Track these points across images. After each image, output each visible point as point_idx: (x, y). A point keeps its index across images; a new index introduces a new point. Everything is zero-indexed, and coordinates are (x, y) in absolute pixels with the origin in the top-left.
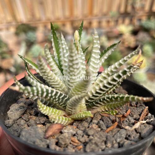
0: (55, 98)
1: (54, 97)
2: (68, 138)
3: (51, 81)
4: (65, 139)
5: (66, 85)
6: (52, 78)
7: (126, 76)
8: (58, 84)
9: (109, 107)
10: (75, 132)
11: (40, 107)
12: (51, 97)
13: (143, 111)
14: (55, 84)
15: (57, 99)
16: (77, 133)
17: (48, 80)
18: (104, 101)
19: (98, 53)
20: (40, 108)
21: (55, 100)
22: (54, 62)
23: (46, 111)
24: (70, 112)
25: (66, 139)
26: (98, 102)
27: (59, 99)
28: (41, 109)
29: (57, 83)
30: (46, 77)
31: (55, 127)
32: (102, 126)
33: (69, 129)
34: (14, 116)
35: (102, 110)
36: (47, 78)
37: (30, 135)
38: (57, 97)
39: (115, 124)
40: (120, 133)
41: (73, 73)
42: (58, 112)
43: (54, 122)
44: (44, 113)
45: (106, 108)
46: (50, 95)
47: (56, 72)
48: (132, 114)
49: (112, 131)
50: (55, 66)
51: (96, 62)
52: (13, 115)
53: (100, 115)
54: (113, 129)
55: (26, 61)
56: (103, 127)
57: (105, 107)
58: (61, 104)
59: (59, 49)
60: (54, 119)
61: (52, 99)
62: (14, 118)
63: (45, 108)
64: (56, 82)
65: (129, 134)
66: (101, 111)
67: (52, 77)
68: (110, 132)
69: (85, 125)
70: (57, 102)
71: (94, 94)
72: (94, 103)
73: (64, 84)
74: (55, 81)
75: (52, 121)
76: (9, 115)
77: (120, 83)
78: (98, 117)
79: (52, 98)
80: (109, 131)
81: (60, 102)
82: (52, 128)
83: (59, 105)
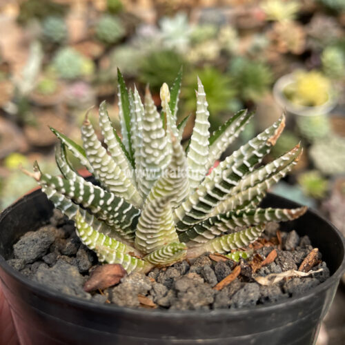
0: (113, 212)
1: (110, 209)
2: (131, 294)
3: (108, 177)
4: (125, 294)
5: (138, 189)
6: (111, 171)
7: (269, 182)
8: (122, 186)
9: (228, 242)
10: (149, 287)
11: (79, 227)
12: (105, 206)
13: (305, 256)
14: (116, 184)
15: (117, 214)
16: (153, 288)
17: (103, 175)
18: (216, 224)
19: (206, 125)
20: (79, 231)
21: (111, 216)
22: (118, 143)
23: (93, 240)
24: (144, 245)
25: (127, 295)
26: (203, 225)
27: (121, 215)
28: (82, 233)
29: (120, 183)
30: (99, 166)
31: (108, 271)
32: (207, 274)
33: (136, 278)
34: (27, 253)
35: (214, 249)
36: (99, 169)
37: (53, 280)
38: (117, 209)
39: (236, 271)
40: (245, 290)
41: (153, 159)
42: (117, 246)
43: (105, 262)
44: (87, 243)
45: (222, 245)
46: (102, 202)
47: (120, 162)
48: (279, 260)
49: (229, 286)
50: (119, 150)
51: (200, 143)
52: (25, 250)
53: (208, 258)
54: (232, 282)
55: (64, 140)
56: (210, 276)
57: (221, 241)
58: (126, 226)
59: (130, 118)
60: (108, 255)
61: (105, 212)
62: (25, 257)
63: (90, 233)
64: (118, 180)
65: (266, 293)
66: (212, 252)
67: (109, 169)
68: (226, 288)
69: (172, 273)
70: (117, 221)
71: (195, 207)
72: (194, 228)
73: (135, 188)
74: (116, 178)
75: (102, 260)
76: (16, 250)
77: (260, 199)
78: (204, 262)
79: (107, 210)
80: (224, 286)
81: (122, 221)
82: (100, 272)
83: (121, 228)
